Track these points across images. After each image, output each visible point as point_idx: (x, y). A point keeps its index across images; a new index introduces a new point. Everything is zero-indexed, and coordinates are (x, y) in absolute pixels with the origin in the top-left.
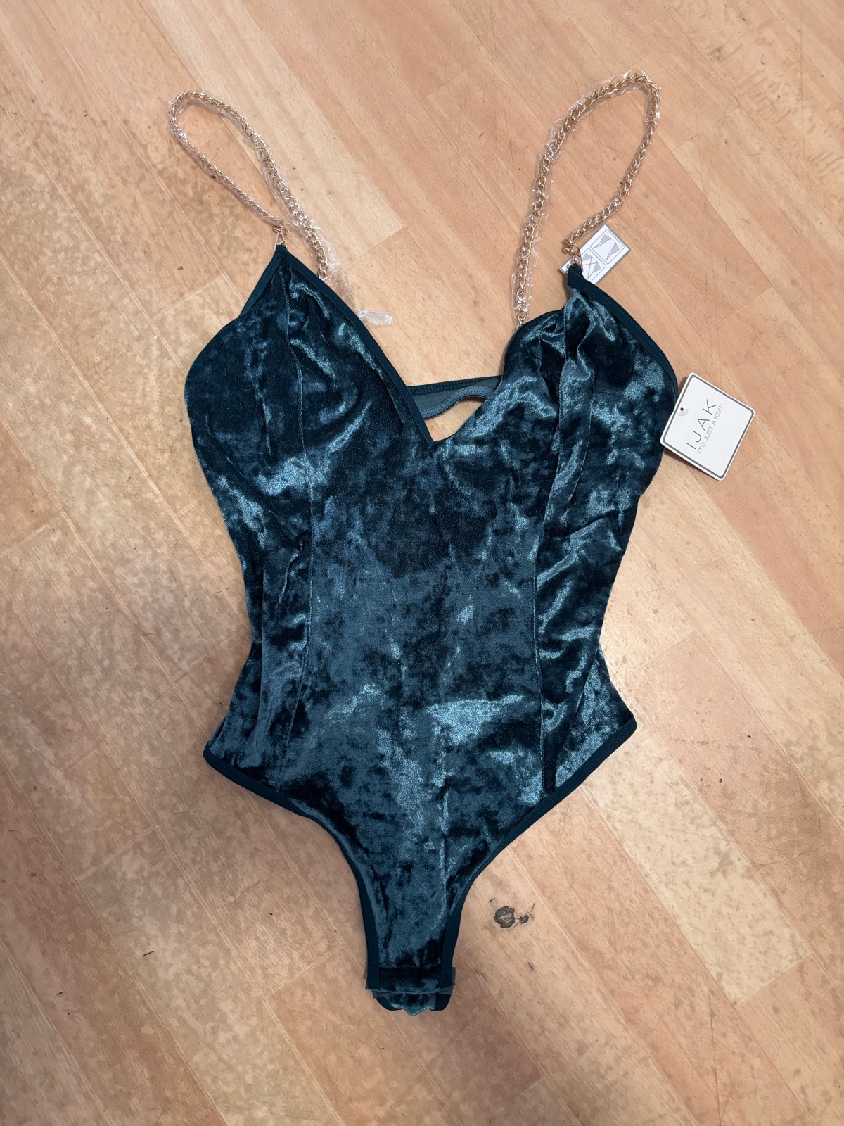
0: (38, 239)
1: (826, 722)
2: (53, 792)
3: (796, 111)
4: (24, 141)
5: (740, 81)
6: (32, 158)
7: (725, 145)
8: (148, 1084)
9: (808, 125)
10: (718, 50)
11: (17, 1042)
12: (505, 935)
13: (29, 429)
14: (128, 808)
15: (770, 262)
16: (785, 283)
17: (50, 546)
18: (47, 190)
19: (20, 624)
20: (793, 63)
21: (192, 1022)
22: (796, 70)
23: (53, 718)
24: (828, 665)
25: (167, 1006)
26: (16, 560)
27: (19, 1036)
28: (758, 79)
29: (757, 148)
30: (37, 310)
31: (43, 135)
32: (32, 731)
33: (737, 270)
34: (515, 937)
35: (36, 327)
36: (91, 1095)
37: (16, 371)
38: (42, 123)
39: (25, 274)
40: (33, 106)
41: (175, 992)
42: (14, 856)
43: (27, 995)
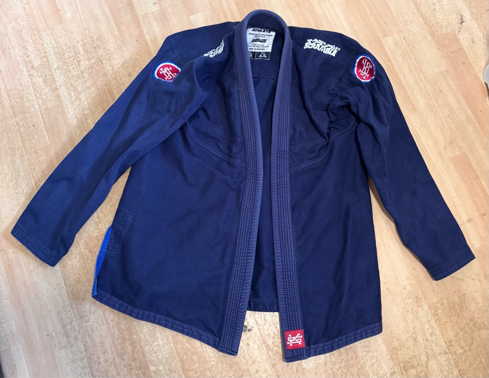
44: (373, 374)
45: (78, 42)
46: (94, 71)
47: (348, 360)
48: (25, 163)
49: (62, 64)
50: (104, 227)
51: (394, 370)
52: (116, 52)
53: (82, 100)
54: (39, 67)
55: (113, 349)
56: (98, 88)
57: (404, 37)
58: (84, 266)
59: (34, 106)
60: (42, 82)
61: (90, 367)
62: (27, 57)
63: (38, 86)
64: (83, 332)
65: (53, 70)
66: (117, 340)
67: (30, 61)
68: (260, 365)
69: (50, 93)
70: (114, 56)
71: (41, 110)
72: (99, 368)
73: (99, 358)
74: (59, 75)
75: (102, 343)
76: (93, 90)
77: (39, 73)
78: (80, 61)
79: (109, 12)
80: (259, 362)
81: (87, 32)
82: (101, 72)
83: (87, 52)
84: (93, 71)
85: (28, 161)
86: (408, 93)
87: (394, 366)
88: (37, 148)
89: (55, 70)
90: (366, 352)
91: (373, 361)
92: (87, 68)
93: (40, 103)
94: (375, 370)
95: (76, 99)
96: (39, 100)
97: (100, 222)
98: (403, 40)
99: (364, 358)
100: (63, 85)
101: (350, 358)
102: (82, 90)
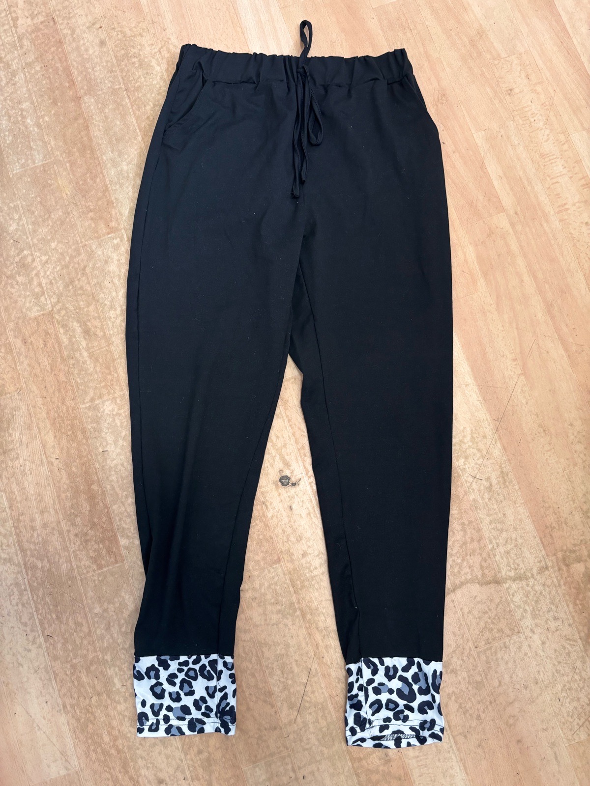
0: (148, 97)
1: (472, 430)
2: (81, 362)
3: (542, 129)
4: (155, 48)
5: (517, 108)
6: (156, 57)
7: (500, 138)
8: (87, 513)
9: (545, 138)
10: (511, 90)
11: (29, 476)
12: (282, 490)
13: (118, 187)
14: (115, 380)
15: (507, 200)
16: (512, 212)
17: (113, 245)
18: (159, 75)
19: (87, 278)
20: (547, 105)
21: (117, 490)
22: (548, 109)
23: (90, 327)
24: (481, 403)
25: (107, 478)
26: (94, 247)
27: (31, 474)
28: (527, 109)
29: (516, 143)
30: (138, 131)
31: (165, 48)
32: (79, 330)
33: (489, 200)
34: (287, 492)
35: (135, 139)
36: (58, 511)
37: (120, 157)
38: (166, 41)
39: (137, 112)
40: (164, 32)
41: (113, 473)
42: (53, 387)
43: (41, 455)
44: (508, 568)
46: (41, 36)
47: (465, 543)
50: (48, 302)
51: (546, 563)
52: (80, 5)
53: (18, 85)
55: (57, 506)
56: (46, 65)
58: (13, 366)
61: (17, 535)
64: (7, 476)
66: (64, 492)
68: (310, 544)
70: (75, 12)
72: (32, 536)
73: (32, 520)
75: (39, 495)
76: (38, 68)
78: (18, 20)
80: (308, 540)
82: (53, 37)
84: (39, 36)
87: (546, 557)
90: (498, 530)
91: (510, 547)
92: (29, 30)
94: (512, 561)
95: (7, 83)
97: (43, 294)
99: (494, 541)
101: (469, 540)
102: (18, 68)
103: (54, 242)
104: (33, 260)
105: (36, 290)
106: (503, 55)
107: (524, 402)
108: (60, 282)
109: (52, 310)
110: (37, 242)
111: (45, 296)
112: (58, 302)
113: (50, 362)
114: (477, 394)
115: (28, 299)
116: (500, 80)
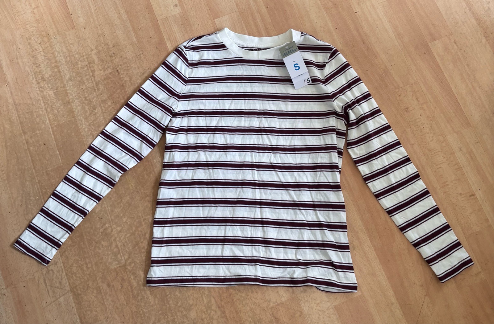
2: (145, 298)
3: (428, 133)
5: (412, 120)
9: (431, 139)
10: (407, 108)
14: (168, 309)
20: (430, 118)
22: (431, 120)
24: (402, 316)
28: (418, 120)
29: (413, 142)
45: (92, 50)
46: (110, 82)
48: (36, 186)
49: (74, 74)
50: (123, 258)
52: (134, 61)
53: (98, 115)
54: (50, 78)
56: (115, 101)
57: (455, 40)
58: (103, 302)
59: (44, 122)
60: (53, 95)
62: (37, 67)
63: (49, 100)
65: (65, 81)
67: (40, 72)
69: (62, 107)
70: (131, 66)
71: (52, 126)
74: (72, 87)
76: (109, 104)
77: (49, 85)
78: (95, 72)
79: (126, 16)
81: (102, 38)
82: (118, 83)
83: (103, 61)
85: (39, 184)
86: (461, 104)
88: (48, 169)
89: (67, 82)
92: (103, 78)
93: (51, 118)
95: (91, 114)
96: (50, 115)
97: (119, 252)
98: (454, 44)
100: (77, 99)
102: (97, 104)
103: (125, 218)
104: (112, 230)
105: (115, 250)
106: (401, 85)
107: (429, 314)
108: (130, 244)
109: (126, 264)
110: (114, 218)
111: (121, 255)
112: (129, 258)
113: (126, 298)
114: (399, 310)
115: (110, 257)
116: (400, 102)
